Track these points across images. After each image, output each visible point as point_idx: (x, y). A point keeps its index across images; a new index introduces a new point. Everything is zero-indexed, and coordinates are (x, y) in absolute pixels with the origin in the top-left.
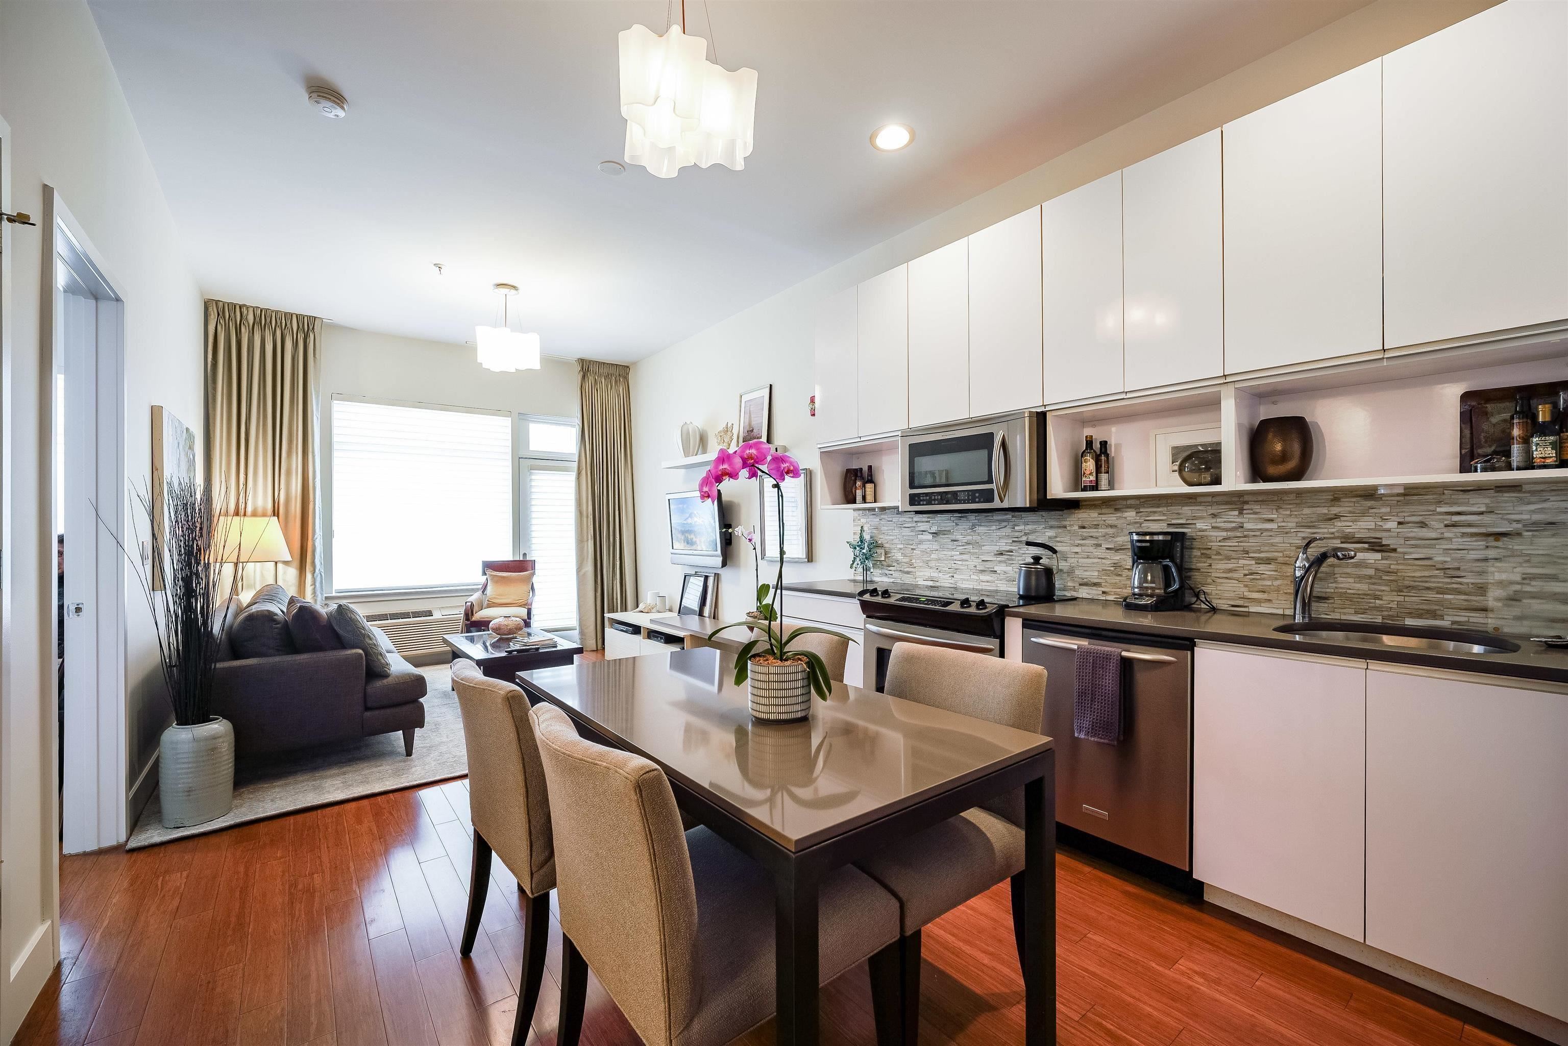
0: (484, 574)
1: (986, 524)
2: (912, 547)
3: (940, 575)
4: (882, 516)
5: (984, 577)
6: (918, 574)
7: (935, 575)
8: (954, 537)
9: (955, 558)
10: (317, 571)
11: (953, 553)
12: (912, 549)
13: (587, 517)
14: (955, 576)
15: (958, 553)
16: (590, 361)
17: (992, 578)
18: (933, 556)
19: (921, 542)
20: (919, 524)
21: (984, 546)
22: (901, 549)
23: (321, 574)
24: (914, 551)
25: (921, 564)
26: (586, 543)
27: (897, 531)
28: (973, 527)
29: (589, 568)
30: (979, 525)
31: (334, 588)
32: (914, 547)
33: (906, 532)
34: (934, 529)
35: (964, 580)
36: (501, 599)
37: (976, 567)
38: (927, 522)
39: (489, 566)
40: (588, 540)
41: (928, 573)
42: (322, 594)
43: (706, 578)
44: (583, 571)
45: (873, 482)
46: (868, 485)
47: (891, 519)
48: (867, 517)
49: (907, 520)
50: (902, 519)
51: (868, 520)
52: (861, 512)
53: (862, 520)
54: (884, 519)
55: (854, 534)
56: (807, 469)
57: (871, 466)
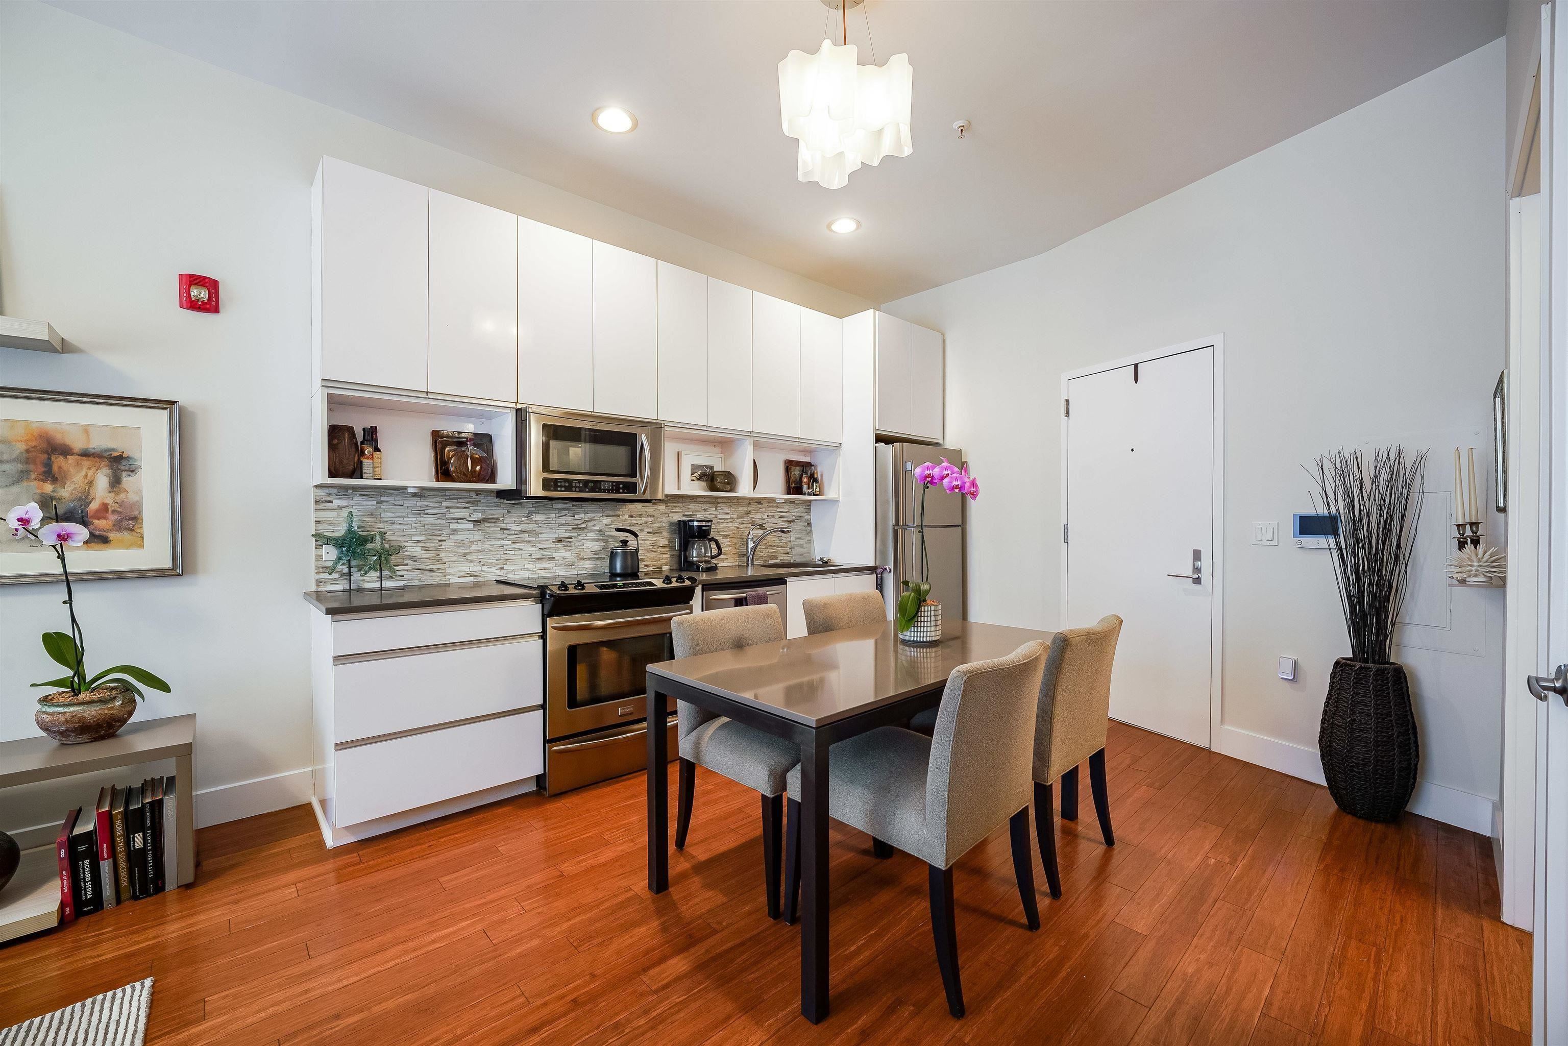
1: (546, 512)
2: (439, 538)
3: (485, 568)
4: (382, 499)
5: (539, 565)
6: (449, 570)
7: (478, 568)
8: (504, 526)
9: (505, 547)
11: (502, 543)
12: (440, 541)
14: (505, 567)
15: (510, 542)
17: (550, 565)
18: (474, 548)
19: (454, 532)
20: (451, 510)
21: (541, 533)
22: (419, 541)
24: (444, 544)
25: (454, 559)
27: (413, 519)
28: (530, 514)
30: (536, 513)
32: (444, 538)
33: (430, 520)
34: (476, 516)
35: (517, 570)
37: (531, 555)
38: (465, 508)
41: (465, 568)
45: (379, 451)
46: (376, 454)
47: (401, 503)
48: (349, 497)
49: (432, 505)
50: (422, 503)
51: (351, 502)
52: (335, 491)
53: (337, 502)
54: (387, 502)
55: (318, 522)
56: (173, 403)
57: (377, 427)
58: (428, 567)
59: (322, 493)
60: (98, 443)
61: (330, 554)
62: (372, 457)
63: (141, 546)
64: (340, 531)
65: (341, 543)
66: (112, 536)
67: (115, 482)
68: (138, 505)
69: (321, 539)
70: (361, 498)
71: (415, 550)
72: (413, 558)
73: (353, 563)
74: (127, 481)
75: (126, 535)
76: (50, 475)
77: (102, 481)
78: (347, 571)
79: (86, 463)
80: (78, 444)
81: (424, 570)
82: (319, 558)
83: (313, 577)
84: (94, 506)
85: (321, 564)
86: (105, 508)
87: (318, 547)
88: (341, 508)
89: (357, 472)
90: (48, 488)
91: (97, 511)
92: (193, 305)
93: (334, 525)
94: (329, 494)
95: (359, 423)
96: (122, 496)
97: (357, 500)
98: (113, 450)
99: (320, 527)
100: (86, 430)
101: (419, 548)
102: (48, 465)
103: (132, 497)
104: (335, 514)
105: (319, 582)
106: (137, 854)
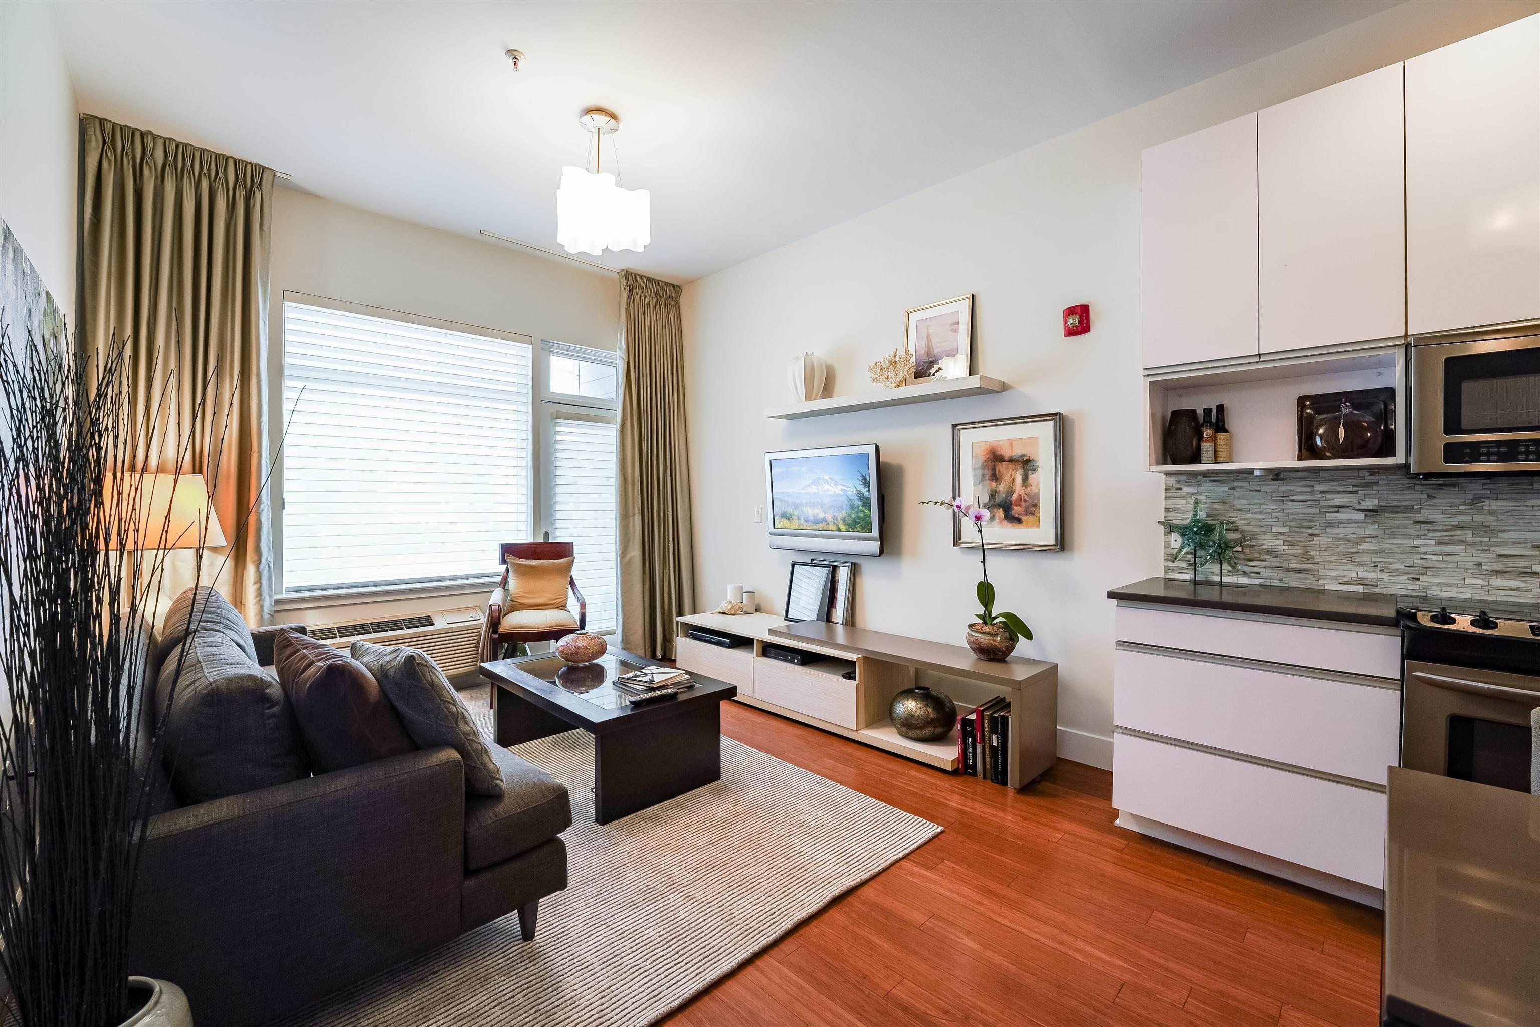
0: (504, 561)
1: (1519, 496)
2: (1310, 531)
3: (1384, 576)
4: (1235, 484)
5: (1496, 582)
6: (1323, 573)
7: (1372, 575)
8: (1420, 517)
9: (1423, 549)
10: (263, 560)
11: (1418, 542)
12: (1311, 535)
13: (633, 484)
14: (1422, 578)
15: (1433, 542)
16: (636, 275)
17: (1524, 585)
18: (1363, 546)
19: (1333, 524)
20: (1328, 496)
21: (1504, 531)
22: (1281, 534)
23: (269, 567)
24: (1316, 538)
25: (1333, 559)
26: (631, 519)
27: (1272, 507)
28: (1478, 499)
29: (635, 553)
30: (1491, 499)
31: (285, 585)
32: (1317, 532)
33: (1297, 508)
34: (1369, 504)
35: (1447, 585)
36: (532, 598)
37: (1480, 564)
38: (1350, 492)
39: (509, 551)
40: (634, 515)
41: (1350, 573)
42: (270, 596)
43: (834, 569)
44: (628, 557)
45: (1226, 431)
46: (1221, 436)
47: (1258, 488)
48: (1199, 484)
49: (1299, 489)
51: (1200, 489)
52: (1184, 478)
53: (1186, 489)
54: (1241, 487)
55: (1167, 510)
56: (1056, 414)
57: (1222, 406)
58: (1293, 566)
59: (1171, 480)
60: (1017, 451)
61: (1176, 541)
62: (1214, 439)
63: (1038, 526)
64: (1186, 519)
65: (1183, 531)
66: (1024, 518)
67: (1025, 478)
68: (1037, 496)
69: (1170, 528)
70: (1210, 484)
71: (1278, 544)
72: (1273, 553)
73: (1198, 554)
74: (1032, 477)
75: (1031, 518)
76: (995, 477)
77: (1019, 478)
78: (1192, 561)
79: (1011, 466)
80: (1007, 454)
81: (1287, 570)
82: (1167, 545)
83: (1162, 564)
84: (1015, 497)
85: (1169, 551)
86: (1020, 498)
87: (1166, 534)
88: (1189, 495)
89: (1196, 458)
90: (994, 484)
91: (1016, 500)
92: (1071, 332)
93: (1183, 512)
94: (1179, 481)
96: (1029, 489)
97: (1207, 486)
98: (1025, 455)
99: (1169, 514)
100: (1011, 442)
101: (1280, 542)
102: (994, 469)
103: (1034, 490)
104: (1184, 501)
105: (1167, 569)
106: (993, 749)
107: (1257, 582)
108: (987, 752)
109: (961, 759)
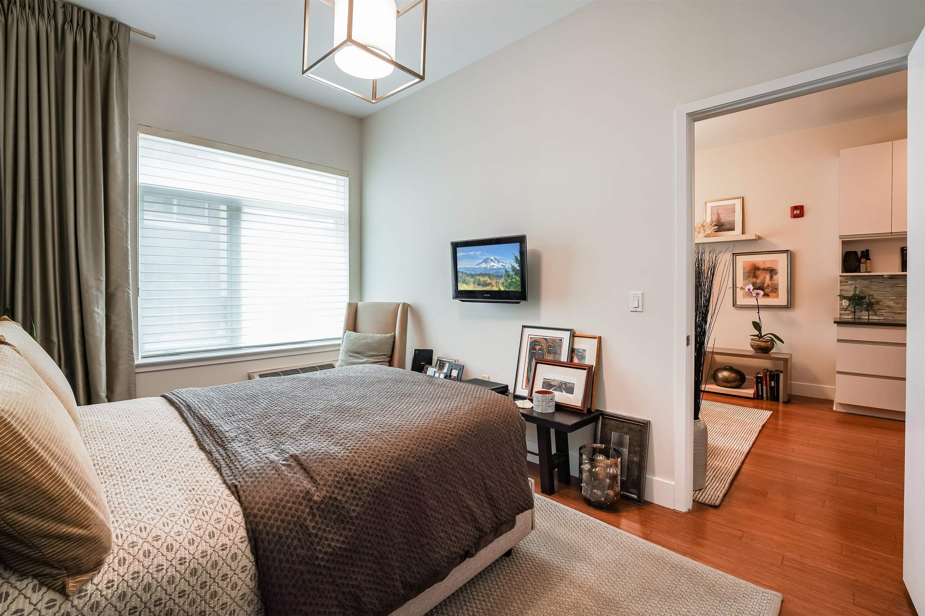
45: (870, 260)
46: (868, 261)
47: (883, 282)
48: (856, 280)
49: (900, 282)
50: (894, 282)
51: (856, 282)
52: (849, 277)
53: (850, 282)
54: (875, 281)
55: (841, 290)
56: (788, 251)
57: (868, 250)
58: (898, 312)
59: (843, 279)
60: (767, 266)
61: (845, 303)
62: (865, 263)
63: (778, 298)
64: (851, 294)
65: (849, 299)
66: (770, 294)
67: (771, 278)
68: (777, 285)
69: (842, 297)
70: (861, 280)
71: (891, 303)
72: (889, 307)
73: (856, 307)
74: (775, 277)
75: (774, 294)
76: (755, 276)
77: (768, 277)
78: (853, 310)
79: (764, 272)
80: (762, 267)
81: (895, 313)
82: (841, 304)
83: (838, 312)
84: (766, 285)
85: (842, 307)
86: (768, 285)
87: (841, 300)
88: (851, 284)
89: (857, 270)
90: (755, 280)
91: (766, 286)
92: (795, 216)
93: (849, 291)
94: (846, 279)
95: (859, 249)
96: (773, 282)
97: (860, 281)
98: (771, 268)
99: (842, 292)
100: (764, 262)
101: (893, 303)
102: (755, 273)
103: (776, 282)
104: (849, 287)
105: (841, 314)
106: (772, 388)
107: (882, 318)
108: (768, 389)
109: (756, 393)
